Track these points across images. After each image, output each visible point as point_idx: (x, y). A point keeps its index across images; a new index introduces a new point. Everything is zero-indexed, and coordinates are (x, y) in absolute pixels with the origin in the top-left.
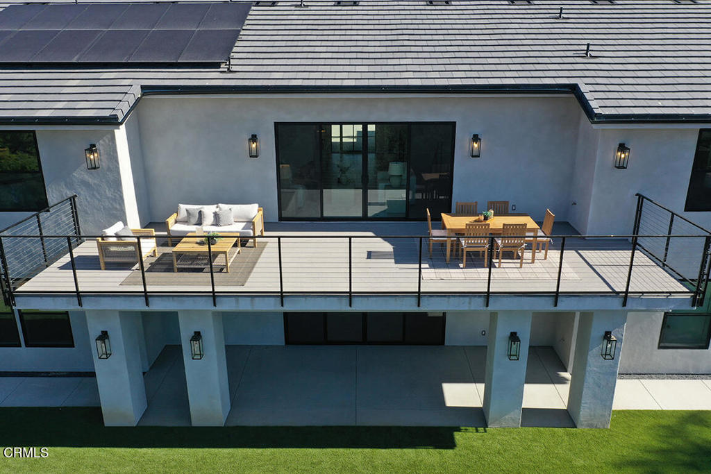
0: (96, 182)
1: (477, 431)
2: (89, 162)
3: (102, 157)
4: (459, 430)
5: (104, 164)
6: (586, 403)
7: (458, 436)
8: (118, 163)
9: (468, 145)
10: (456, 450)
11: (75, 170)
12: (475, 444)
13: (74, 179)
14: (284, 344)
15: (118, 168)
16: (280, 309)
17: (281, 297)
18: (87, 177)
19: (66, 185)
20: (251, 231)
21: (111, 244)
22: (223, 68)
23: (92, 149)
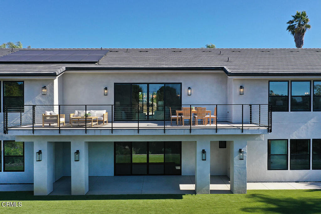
0: (44, 101)
1: (192, 195)
2: (43, 93)
3: (48, 91)
4: (185, 195)
5: (48, 93)
6: (236, 182)
7: (184, 196)
8: (53, 93)
9: (186, 91)
10: (183, 199)
11: (36, 96)
12: (190, 198)
13: (36, 99)
14: (113, 175)
15: (53, 95)
16: (111, 134)
17: (112, 129)
18: (41, 99)
19: (32, 102)
20: (102, 118)
21: (48, 116)
22: (96, 64)
23: (45, 87)
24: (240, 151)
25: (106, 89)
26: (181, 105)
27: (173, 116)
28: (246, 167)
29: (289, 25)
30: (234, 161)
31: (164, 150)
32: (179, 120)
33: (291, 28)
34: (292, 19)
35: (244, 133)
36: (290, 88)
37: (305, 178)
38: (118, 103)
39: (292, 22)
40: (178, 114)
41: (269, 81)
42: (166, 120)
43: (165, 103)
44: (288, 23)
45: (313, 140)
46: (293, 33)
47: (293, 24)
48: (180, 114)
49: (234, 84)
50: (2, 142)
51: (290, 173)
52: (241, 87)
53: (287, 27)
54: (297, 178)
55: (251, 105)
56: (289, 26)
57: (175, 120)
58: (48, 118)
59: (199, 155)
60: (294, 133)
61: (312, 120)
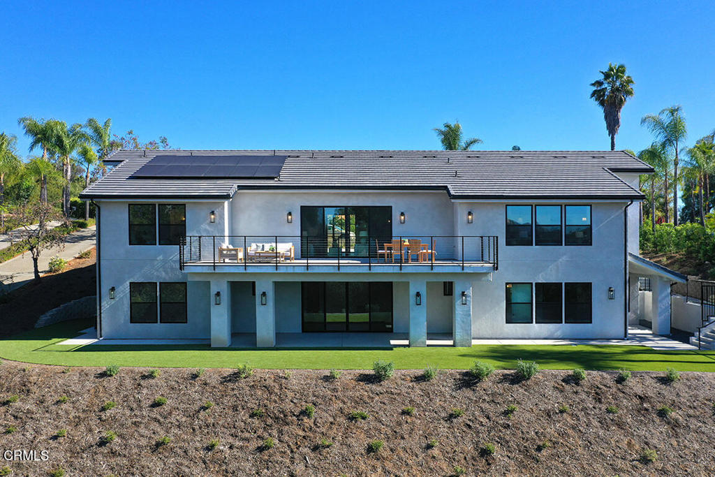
0: (212, 230)
1: (405, 348)
2: (210, 220)
3: (218, 218)
4: (396, 349)
5: (217, 221)
8: (224, 220)
9: (398, 217)
10: (393, 351)
11: (202, 224)
13: (201, 228)
14: (301, 332)
15: (224, 223)
16: (306, 272)
17: (308, 266)
18: (208, 227)
19: (197, 231)
20: (289, 253)
21: (224, 250)
22: (276, 179)
23: (213, 213)
24: (463, 294)
25: (290, 214)
26: (391, 237)
27: (380, 251)
28: (470, 315)
29: (595, 88)
30: (456, 307)
31: (370, 307)
32: (388, 257)
33: (598, 95)
34: (601, 77)
35: (465, 271)
36: (534, 214)
37: (556, 334)
38: (305, 233)
39: (599, 83)
40: (386, 249)
41: (507, 205)
42: (372, 257)
43: (369, 234)
44: (593, 85)
45: (566, 283)
46: (602, 103)
47: (603, 87)
48: (390, 249)
49: (461, 209)
50: (158, 284)
51: (535, 328)
52: (470, 213)
53: (591, 92)
54: (545, 334)
55: (482, 237)
56: (595, 91)
57: (382, 256)
58: (225, 252)
59: (412, 300)
60: (540, 275)
61: (564, 258)
